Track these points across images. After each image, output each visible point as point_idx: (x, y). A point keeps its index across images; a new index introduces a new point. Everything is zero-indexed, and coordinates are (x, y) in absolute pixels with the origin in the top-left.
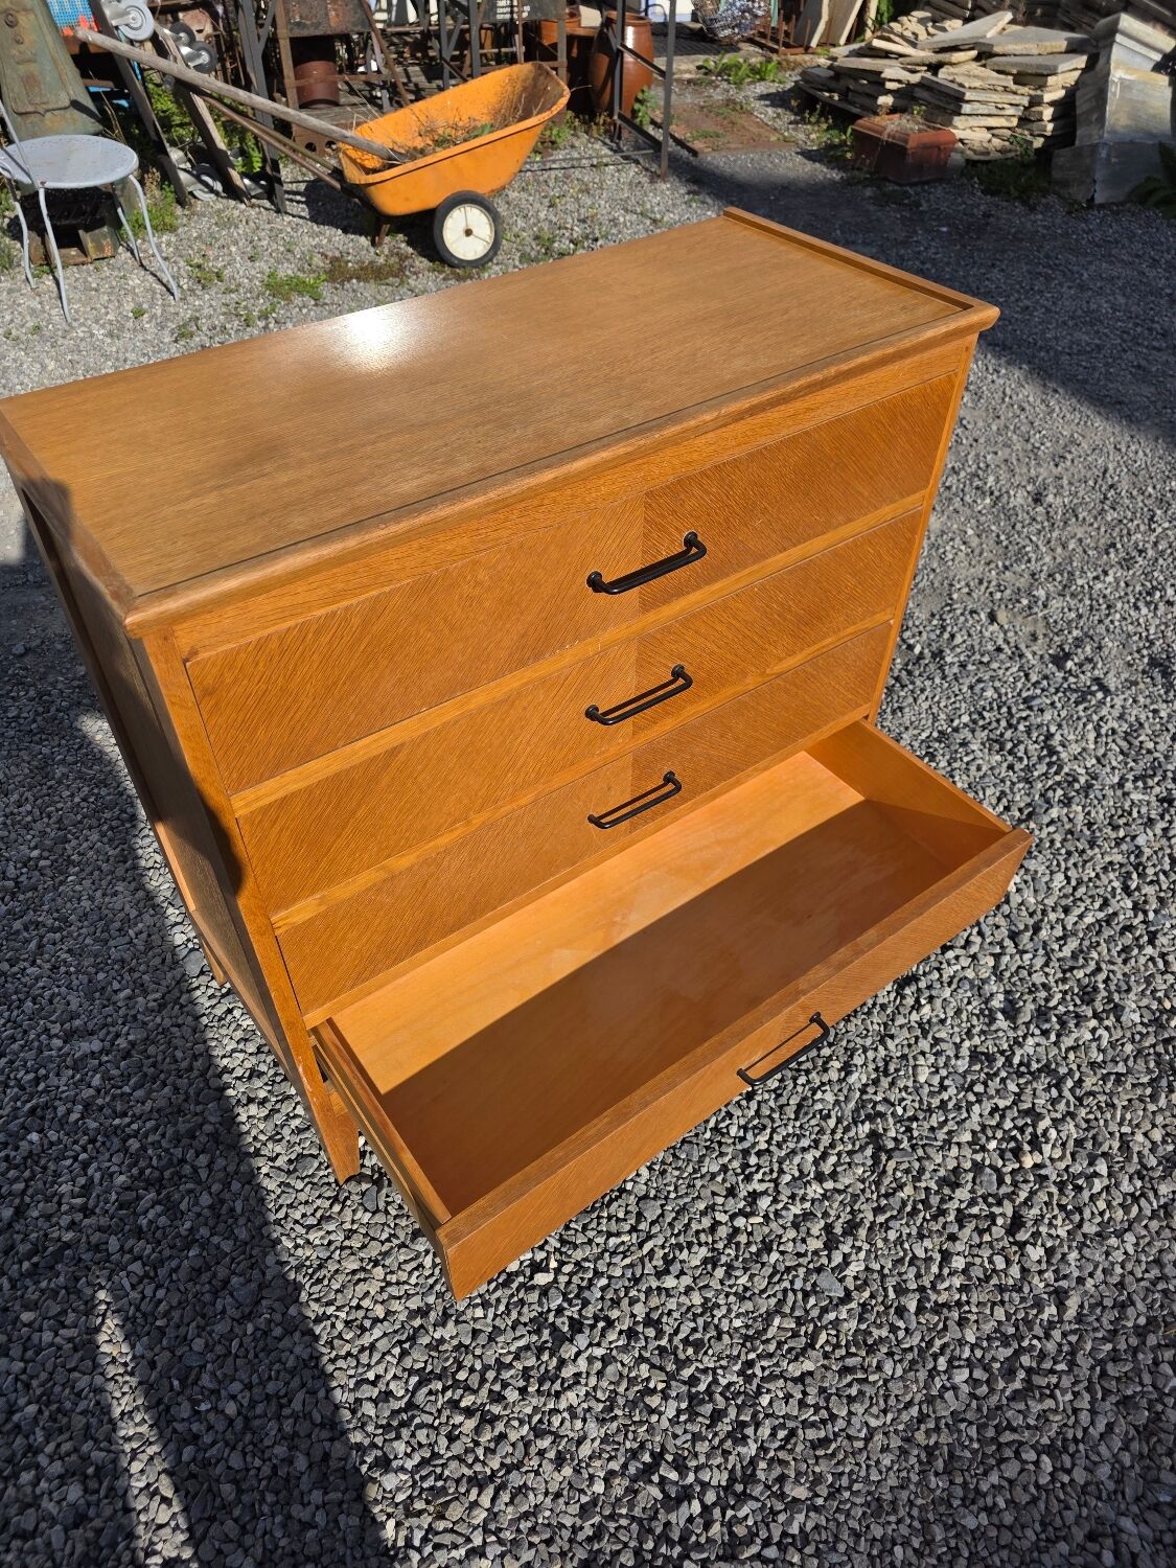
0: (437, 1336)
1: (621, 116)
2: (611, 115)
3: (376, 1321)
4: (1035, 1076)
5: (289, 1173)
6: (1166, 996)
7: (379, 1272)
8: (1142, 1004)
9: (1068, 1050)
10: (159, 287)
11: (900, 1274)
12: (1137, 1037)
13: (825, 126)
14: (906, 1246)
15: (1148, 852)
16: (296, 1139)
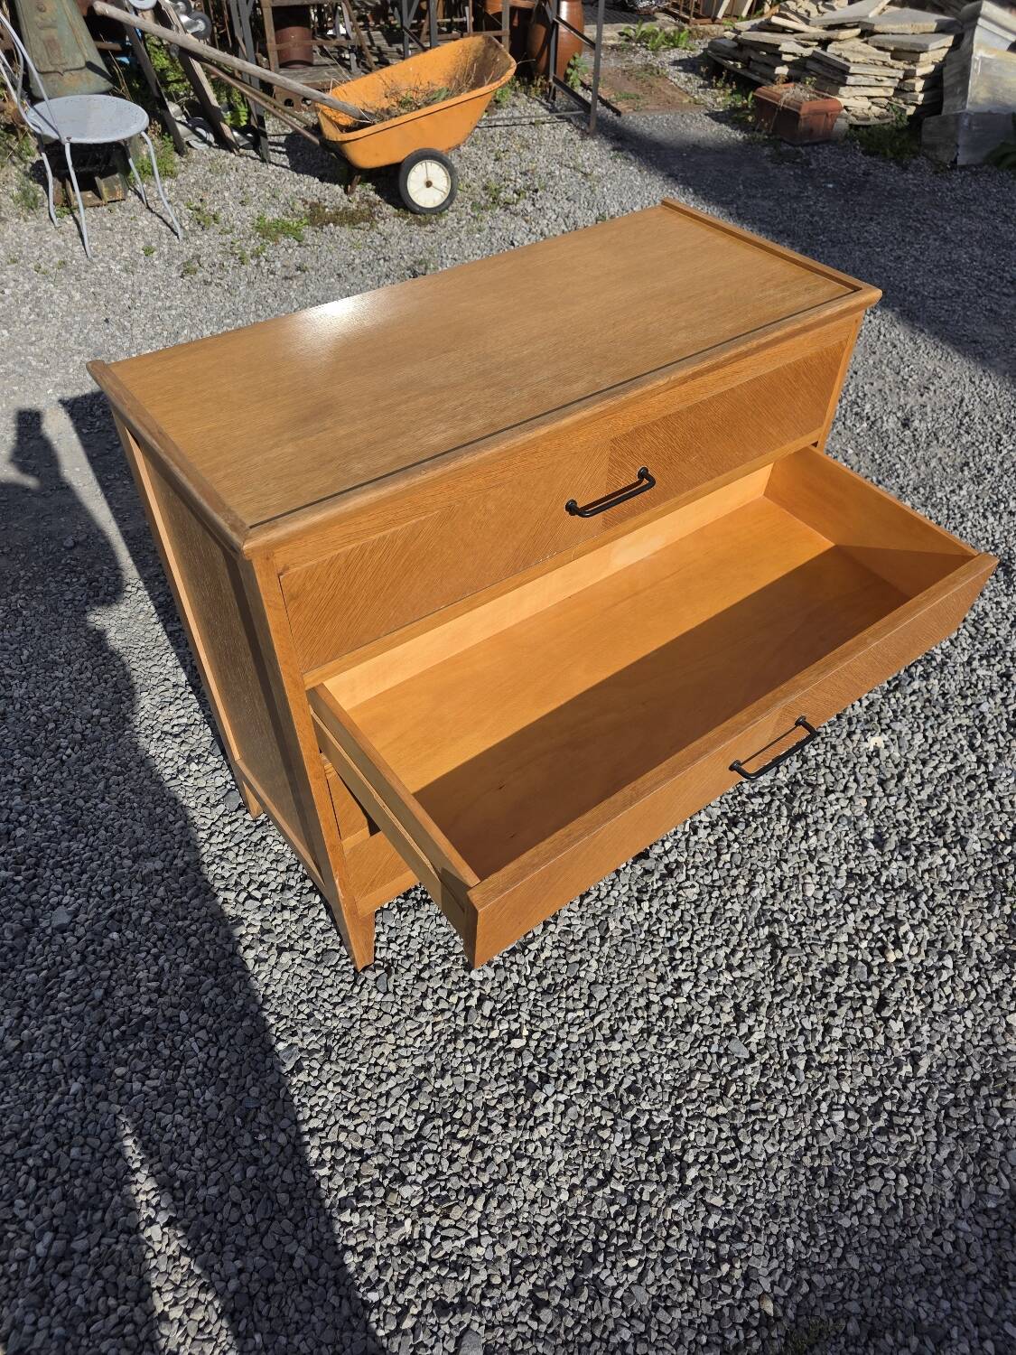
0: (437, 1086)
1: (555, 80)
2: (547, 78)
3: (390, 1074)
4: (897, 891)
5: (317, 963)
6: (1002, 831)
7: (391, 1038)
8: (982, 837)
9: (923, 872)
10: (165, 227)
11: (792, 1041)
12: (978, 863)
13: (729, 91)
14: (797, 1020)
15: (989, 717)
16: (321, 937)
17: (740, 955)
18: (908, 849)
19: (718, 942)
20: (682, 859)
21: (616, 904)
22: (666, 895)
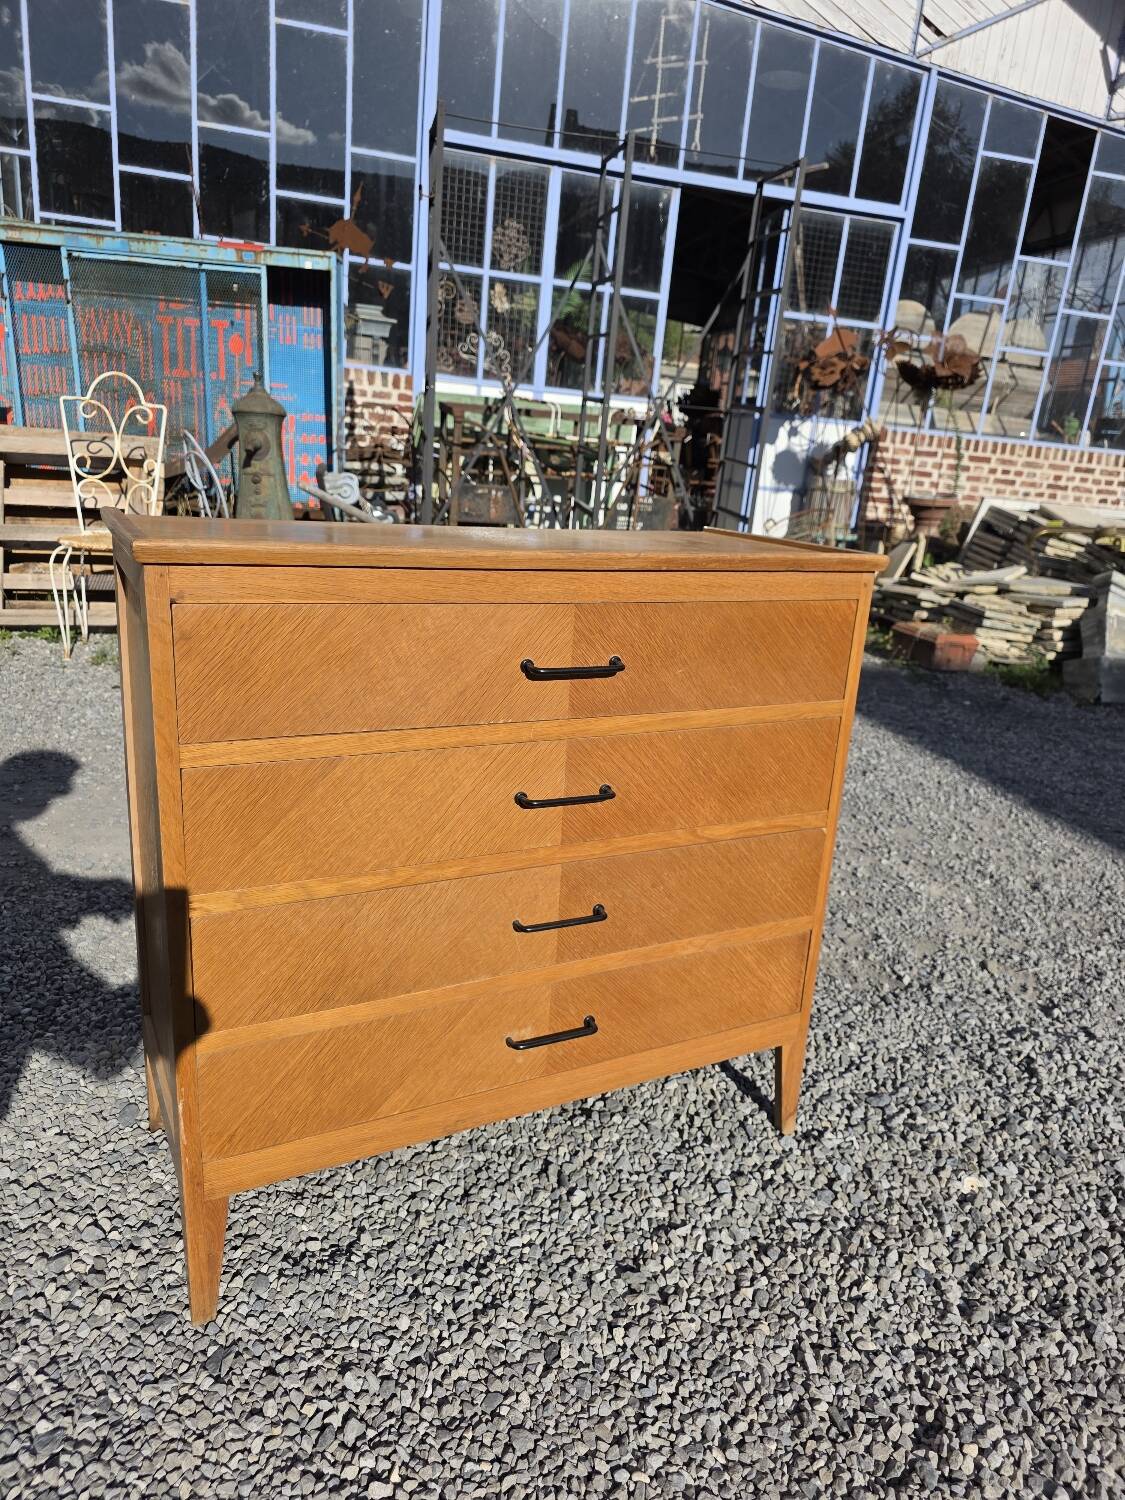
4: (989, 1380)
5: (144, 1326)
7: (199, 1447)
9: (1029, 1359)
12: (1113, 1363)
16: (163, 1295)
17: (742, 1426)
18: (1008, 1324)
19: (714, 1403)
20: (684, 1285)
21: (579, 1325)
22: (651, 1324)
